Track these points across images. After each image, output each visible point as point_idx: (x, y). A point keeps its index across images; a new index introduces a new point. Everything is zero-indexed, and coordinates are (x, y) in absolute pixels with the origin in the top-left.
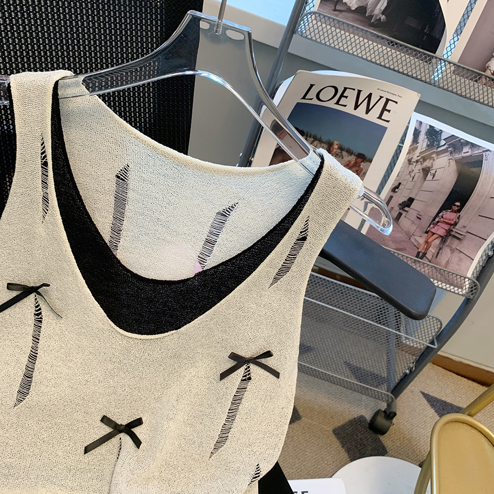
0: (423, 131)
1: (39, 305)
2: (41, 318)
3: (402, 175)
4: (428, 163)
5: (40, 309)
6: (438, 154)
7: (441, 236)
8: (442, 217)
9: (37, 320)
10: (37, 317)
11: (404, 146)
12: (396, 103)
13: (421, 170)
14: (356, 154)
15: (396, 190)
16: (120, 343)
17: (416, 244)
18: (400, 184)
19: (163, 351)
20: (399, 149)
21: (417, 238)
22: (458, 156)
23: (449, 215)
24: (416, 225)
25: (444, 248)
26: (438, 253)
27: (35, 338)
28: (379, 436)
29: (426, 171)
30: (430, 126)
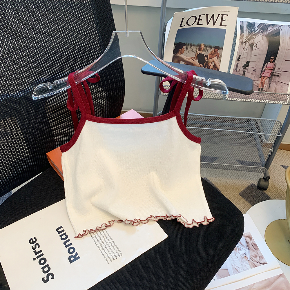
0: (245, 25)
3: (240, 51)
4: (252, 41)
6: (255, 35)
7: (268, 77)
8: (266, 67)
11: (237, 36)
12: (227, 15)
13: (249, 46)
14: (214, 47)
15: (239, 60)
17: (257, 85)
18: (240, 56)
20: (235, 38)
21: (256, 82)
22: (266, 33)
23: (269, 65)
24: (254, 75)
25: (271, 83)
26: (269, 86)
28: (264, 191)
29: (252, 46)
30: (248, 22)
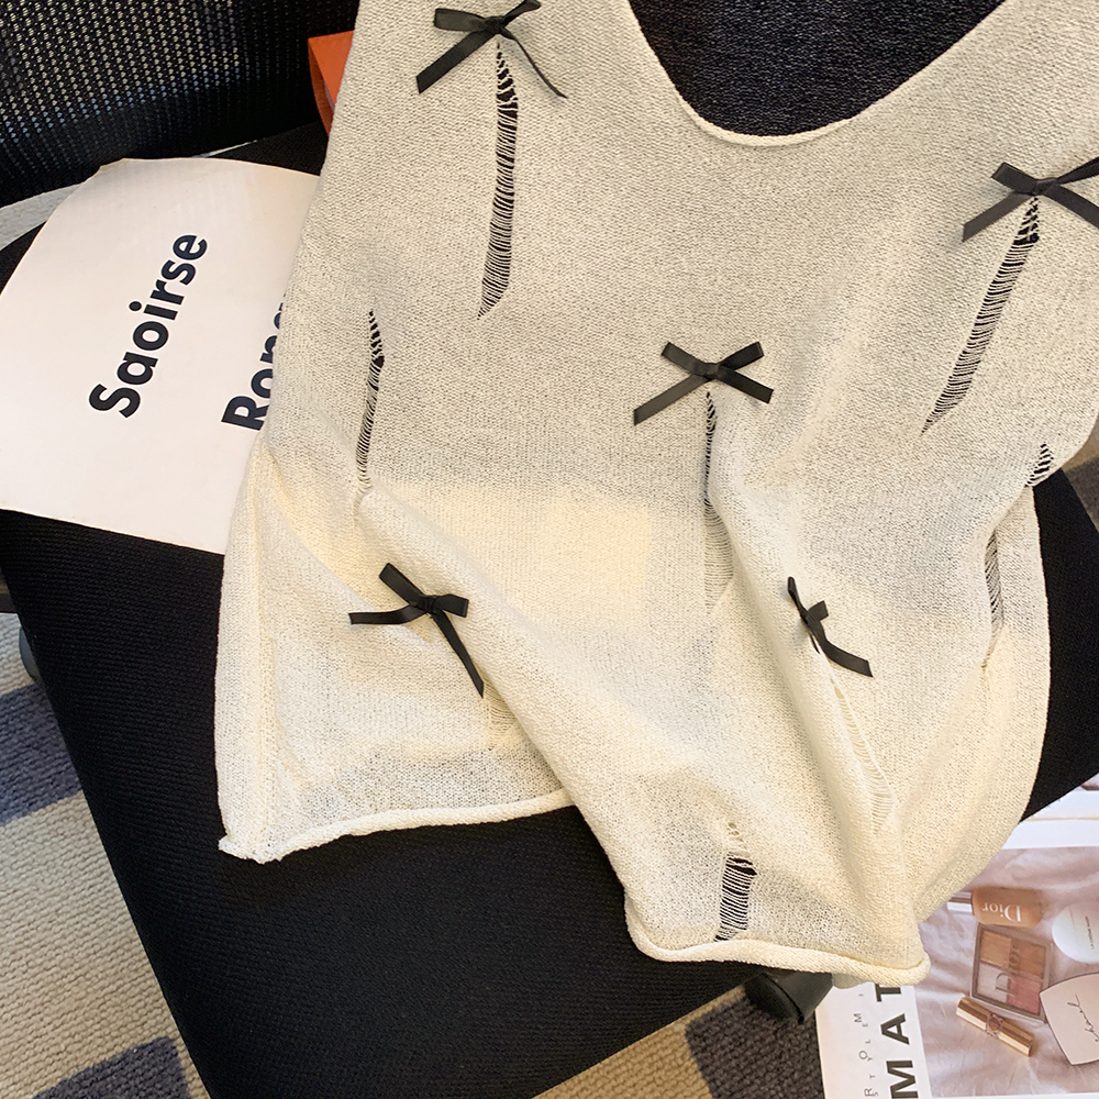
1: (507, 71)
2: (515, 105)
5: (510, 82)
9: (502, 112)
10: (503, 103)
16: (707, 160)
19: (811, 176)
27: (504, 157)
